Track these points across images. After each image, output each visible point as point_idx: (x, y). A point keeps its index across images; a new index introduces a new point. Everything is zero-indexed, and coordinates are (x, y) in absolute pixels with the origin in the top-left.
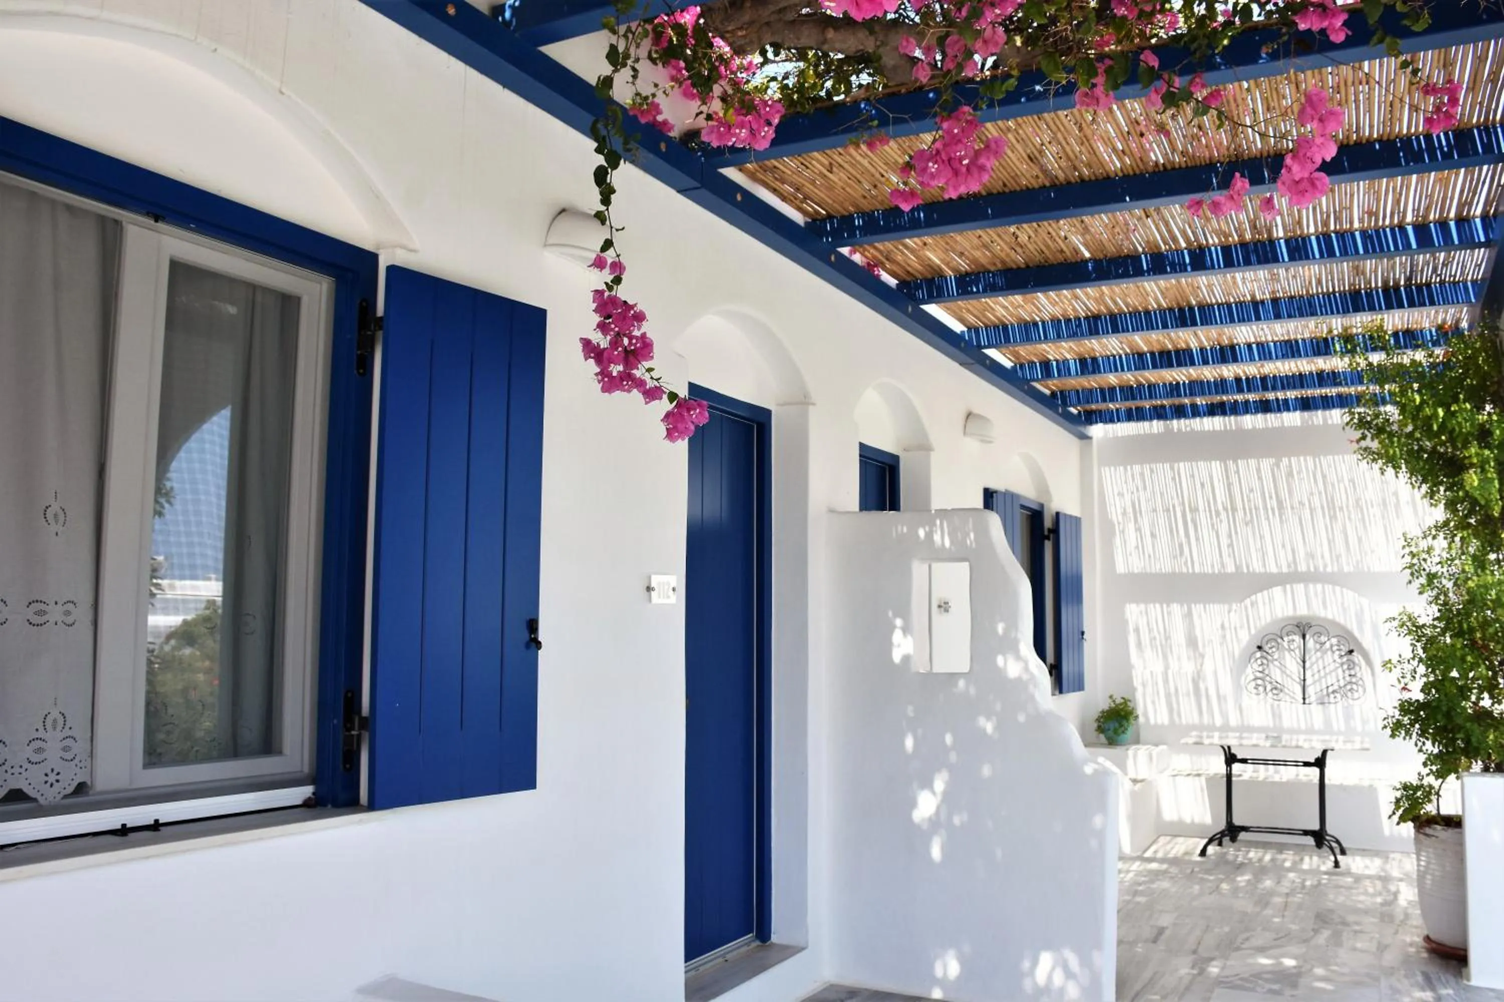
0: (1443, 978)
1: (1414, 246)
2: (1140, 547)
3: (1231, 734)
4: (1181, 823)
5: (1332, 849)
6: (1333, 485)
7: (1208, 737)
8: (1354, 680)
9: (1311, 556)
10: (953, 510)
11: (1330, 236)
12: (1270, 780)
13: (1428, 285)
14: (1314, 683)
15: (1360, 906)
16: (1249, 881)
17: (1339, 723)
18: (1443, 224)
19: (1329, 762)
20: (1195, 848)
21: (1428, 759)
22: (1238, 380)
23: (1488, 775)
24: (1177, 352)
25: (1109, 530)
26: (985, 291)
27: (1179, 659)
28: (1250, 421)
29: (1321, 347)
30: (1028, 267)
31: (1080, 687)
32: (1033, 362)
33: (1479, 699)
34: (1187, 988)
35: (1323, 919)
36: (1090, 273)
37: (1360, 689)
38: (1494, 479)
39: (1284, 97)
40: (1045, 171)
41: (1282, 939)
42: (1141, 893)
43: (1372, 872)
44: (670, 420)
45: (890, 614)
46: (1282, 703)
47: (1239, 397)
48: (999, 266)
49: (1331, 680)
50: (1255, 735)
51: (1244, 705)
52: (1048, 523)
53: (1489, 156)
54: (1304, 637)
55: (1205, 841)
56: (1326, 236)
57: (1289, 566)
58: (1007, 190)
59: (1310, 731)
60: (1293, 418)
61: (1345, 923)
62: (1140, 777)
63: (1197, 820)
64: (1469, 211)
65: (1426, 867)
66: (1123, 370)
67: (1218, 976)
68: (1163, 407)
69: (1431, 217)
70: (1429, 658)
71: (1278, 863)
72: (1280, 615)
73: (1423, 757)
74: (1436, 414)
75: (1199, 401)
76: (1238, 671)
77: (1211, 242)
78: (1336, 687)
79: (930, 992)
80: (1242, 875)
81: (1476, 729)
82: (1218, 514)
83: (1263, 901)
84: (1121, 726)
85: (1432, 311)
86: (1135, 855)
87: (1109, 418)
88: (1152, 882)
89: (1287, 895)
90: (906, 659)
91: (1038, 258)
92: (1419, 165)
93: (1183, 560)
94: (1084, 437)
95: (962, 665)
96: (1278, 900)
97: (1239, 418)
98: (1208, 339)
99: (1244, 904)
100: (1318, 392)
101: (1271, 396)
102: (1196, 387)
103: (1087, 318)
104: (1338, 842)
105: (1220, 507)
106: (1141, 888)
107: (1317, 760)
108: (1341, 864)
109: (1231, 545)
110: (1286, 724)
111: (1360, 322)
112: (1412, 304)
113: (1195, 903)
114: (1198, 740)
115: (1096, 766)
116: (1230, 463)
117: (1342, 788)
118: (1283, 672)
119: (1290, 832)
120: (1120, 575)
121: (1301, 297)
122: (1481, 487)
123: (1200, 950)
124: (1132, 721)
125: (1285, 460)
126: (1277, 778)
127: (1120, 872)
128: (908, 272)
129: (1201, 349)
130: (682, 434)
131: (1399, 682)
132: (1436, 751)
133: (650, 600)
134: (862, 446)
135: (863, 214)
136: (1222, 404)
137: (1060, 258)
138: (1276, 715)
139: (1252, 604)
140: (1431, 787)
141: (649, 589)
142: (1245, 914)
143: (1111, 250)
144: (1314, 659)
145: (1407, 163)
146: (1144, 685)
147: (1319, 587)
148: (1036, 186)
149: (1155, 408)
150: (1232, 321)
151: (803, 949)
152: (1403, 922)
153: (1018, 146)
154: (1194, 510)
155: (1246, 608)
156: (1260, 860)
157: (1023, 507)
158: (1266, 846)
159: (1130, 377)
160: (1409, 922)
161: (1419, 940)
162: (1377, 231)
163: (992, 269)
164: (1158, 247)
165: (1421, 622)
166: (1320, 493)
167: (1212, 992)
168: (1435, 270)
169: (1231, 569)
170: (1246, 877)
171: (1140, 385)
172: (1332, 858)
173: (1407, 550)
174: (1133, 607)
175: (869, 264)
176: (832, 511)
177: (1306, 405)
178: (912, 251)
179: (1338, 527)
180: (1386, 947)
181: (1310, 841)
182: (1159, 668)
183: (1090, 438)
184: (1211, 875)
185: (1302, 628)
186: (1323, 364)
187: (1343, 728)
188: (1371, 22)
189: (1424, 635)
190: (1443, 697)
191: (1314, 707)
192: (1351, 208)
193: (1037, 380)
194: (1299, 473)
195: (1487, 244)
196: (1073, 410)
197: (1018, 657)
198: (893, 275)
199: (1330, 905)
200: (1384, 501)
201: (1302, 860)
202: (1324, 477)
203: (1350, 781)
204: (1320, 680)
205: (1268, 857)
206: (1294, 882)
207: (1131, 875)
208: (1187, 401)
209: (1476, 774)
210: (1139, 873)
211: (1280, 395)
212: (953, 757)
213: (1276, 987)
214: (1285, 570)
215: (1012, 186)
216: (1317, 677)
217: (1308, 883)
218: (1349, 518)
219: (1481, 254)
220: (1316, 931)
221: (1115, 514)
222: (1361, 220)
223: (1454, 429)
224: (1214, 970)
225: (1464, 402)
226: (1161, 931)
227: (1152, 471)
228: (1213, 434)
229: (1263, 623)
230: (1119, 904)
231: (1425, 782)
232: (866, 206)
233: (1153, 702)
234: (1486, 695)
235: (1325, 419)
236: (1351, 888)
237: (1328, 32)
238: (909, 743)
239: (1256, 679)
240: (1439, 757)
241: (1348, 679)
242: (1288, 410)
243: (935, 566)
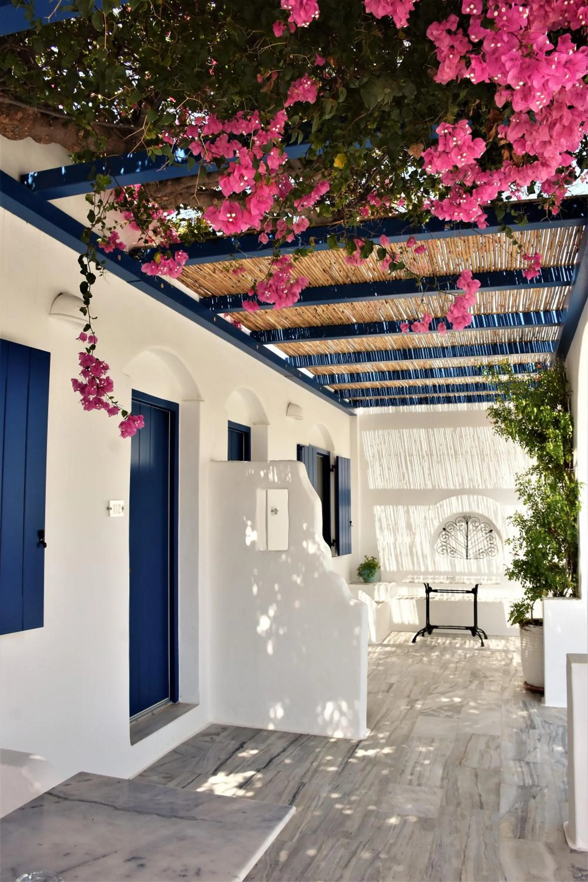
0: (532, 704)
1: (523, 323)
2: (382, 475)
3: (429, 577)
4: (403, 624)
5: (480, 636)
6: (483, 442)
7: (417, 578)
8: (493, 546)
9: (471, 480)
10: (280, 461)
11: (481, 316)
12: (449, 600)
13: (531, 342)
14: (472, 548)
15: (494, 667)
16: (437, 655)
17: (485, 569)
18: (537, 313)
19: (479, 590)
20: (410, 638)
21: (527, 591)
22: (434, 386)
23: (556, 598)
24: (402, 371)
25: (365, 465)
26: (299, 338)
27: (402, 535)
28: (440, 408)
29: (477, 371)
30: (322, 326)
31: (349, 551)
32: (325, 375)
33: (552, 559)
34: (404, 717)
35: (474, 675)
36: (356, 331)
37: (496, 551)
38: (560, 445)
39: (458, 247)
40: (332, 278)
41: (454, 687)
42: (382, 665)
43: (500, 648)
44: (124, 426)
45: (245, 518)
46: (456, 560)
47: (435, 395)
48: (307, 325)
49: (481, 546)
50: (442, 577)
51: (436, 560)
52: (332, 462)
53: (558, 282)
54: (467, 523)
55: (416, 634)
56: (479, 316)
57: (460, 485)
58: (311, 286)
59: (470, 574)
60: (463, 406)
61: (486, 677)
62: (381, 600)
63: (411, 623)
64: (550, 307)
65: (525, 646)
66: (373, 380)
67: (421, 709)
68: (395, 399)
69: (532, 309)
70: (528, 538)
71: (453, 645)
72: (455, 512)
73: (524, 590)
74: (533, 412)
75: (415, 397)
76: (433, 543)
77: (420, 316)
78: (483, 550)
79: (267, 725)
80: (434, 652)
81: (551, 575)
82: (423, 457)
83: (445, 666)
84: (371, 572)
85: (533, 355)
86: (378, 643)
87: (367, 404)
88: (387, 658)
89: (457, 662)
90: (253, 543)
91: (328, 322)
92: (525, 285)
93: (405, 482)
94: (353, 415)
95: (285, 547)
96: (452, 665)
97: (435, 406)
98: (418, 365)
99: (435, 669)
100: (476, 393)
101: (451, 395)
102: (412, 389)
103: (354, 353)
104: (483, 632)
105: (425, 454)
106: (381, 662)
107: (473, 589)
108: (485, 644)
109: (430, 474)
110: (458, 570)
111: (497, 359)
112: (522, 352)
113: (409, 669)
114: (411, 580)
115: (356, 601)
116: (430, 430)
117: (486, 603)
118: (456, 542)
119: (459, 628)
120: (372, 490)
121: (467, 346)
122: (554, 450)
123: (412, 695)
124: (377, 568)
125: (458, 429)
126: (453, 599)
127: (369, 653)
128: (257, 326)
129: (415, 370)
130: (129, 434)
131: (514, 550)
132: (531, 586)
133: (109, 515)
134: (230, 422)
135: (232, 296)
136: (426, 398)
137: (340, 322)
138: (453, 565)
139: (441, 506)
140: (529, 605)
141: (108, 509)
142: (435, 674)
143: (367, 319)
144: (472, 535)
145: (519, 283)
146: (383, 550)
147: (475, 497)
148: (327, 285)
149: (391, 399)
150: (431, 357)
151: (196, 705)
152: (514, 675)
153: (317, 264)
154: (411, 455)
155: (438, 508)
156: (444, 644)
157: (318, 454)
158: (446, 635)
159: (377, 384)
160: (517, 674)
161: (521, 684)
162: (505, 315)
163: (303, 326)
164: (392, 318)
165: (525, 518)
166: (476, 447)
167: (417, 718)
168: (534, 335)
169: (430, 487)
170: (437, 653)
171: (383, 388)
172: (480, 641)
173: (518, 482)
174: (378, 507)
175: (235, 322)
176: (212, 460)
177: (469, 399)
178: (259, 316)
179: (485, 465)
180: (506, 688)
181: (469, 632)
182: (391, 540)
183: (356, 415)
184: (418, 653)
185: (466, 518)
186: (479, 379)
187: (487, 572)
188: (499, 219)
189: (526, 525)
190: (535, 559)
191: (472, 560)
192: (492, 303)
193: (327, 384)
194: (465, 436)
195: (559, 324)
196: (347, 400)
197: (314, 542)
198: (249, 328)
199: (478, 667)
200: (509, 451)
201: (465, 642)
202: (478, 438)
203: (490, 600)
204: (475, 545)
205: (448, 642)
206: (460, 655)
207: (376, 654)
208: (408, 396)
209: (550, 598)
210: (380, 654)
211: (457, 395)
212: (279, 597)
213: (450, 713)
214: (458, 488)
215: (314, 284)
216: (474, 544)
217: (468, 655)
218: (491, 461)
219: (555, 328)
220: (471, 682)
221: (369, 458)
222: (497, 309)
223: (541, 419)
224: (418, 706)
225: (547, 404)
226: (391, 685)
227: (388, 434)
228: (422, 414)
229: (446, 516)
230: (368, 671)
231: (526, 602)
232: (234, 291)
233: (388, 559)
234: (556, 557)
235: (479, 407)
236: (489, 657)
237: (478, 224)
238: (255, 589)
239: (442, 546)
240: (533, 589)
241: (489, 545)
242: (460, 402)
243: (270, 491)
